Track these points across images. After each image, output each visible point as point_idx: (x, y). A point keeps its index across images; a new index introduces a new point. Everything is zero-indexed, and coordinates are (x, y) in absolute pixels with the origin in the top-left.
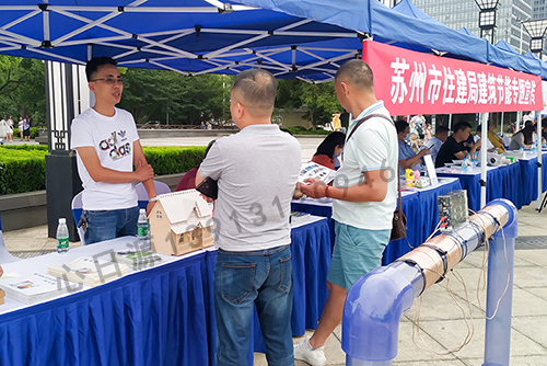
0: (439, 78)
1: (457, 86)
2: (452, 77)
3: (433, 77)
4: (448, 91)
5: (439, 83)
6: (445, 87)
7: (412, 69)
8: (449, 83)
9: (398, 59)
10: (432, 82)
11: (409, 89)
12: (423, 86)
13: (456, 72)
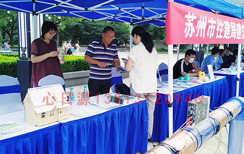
0: (214, 25)
1: (224, 29)
2: (222, 25)
3: (211, 24)
4: (219, 32)
5: (214, 27)
6: (218, 29)
7: (198, 19)
8: (220, 28)
9: (189, 13)
10: (210, 27)
11: (196, 30)
12: (204, 29)
13: (225, 22)
